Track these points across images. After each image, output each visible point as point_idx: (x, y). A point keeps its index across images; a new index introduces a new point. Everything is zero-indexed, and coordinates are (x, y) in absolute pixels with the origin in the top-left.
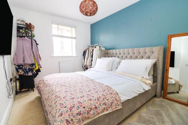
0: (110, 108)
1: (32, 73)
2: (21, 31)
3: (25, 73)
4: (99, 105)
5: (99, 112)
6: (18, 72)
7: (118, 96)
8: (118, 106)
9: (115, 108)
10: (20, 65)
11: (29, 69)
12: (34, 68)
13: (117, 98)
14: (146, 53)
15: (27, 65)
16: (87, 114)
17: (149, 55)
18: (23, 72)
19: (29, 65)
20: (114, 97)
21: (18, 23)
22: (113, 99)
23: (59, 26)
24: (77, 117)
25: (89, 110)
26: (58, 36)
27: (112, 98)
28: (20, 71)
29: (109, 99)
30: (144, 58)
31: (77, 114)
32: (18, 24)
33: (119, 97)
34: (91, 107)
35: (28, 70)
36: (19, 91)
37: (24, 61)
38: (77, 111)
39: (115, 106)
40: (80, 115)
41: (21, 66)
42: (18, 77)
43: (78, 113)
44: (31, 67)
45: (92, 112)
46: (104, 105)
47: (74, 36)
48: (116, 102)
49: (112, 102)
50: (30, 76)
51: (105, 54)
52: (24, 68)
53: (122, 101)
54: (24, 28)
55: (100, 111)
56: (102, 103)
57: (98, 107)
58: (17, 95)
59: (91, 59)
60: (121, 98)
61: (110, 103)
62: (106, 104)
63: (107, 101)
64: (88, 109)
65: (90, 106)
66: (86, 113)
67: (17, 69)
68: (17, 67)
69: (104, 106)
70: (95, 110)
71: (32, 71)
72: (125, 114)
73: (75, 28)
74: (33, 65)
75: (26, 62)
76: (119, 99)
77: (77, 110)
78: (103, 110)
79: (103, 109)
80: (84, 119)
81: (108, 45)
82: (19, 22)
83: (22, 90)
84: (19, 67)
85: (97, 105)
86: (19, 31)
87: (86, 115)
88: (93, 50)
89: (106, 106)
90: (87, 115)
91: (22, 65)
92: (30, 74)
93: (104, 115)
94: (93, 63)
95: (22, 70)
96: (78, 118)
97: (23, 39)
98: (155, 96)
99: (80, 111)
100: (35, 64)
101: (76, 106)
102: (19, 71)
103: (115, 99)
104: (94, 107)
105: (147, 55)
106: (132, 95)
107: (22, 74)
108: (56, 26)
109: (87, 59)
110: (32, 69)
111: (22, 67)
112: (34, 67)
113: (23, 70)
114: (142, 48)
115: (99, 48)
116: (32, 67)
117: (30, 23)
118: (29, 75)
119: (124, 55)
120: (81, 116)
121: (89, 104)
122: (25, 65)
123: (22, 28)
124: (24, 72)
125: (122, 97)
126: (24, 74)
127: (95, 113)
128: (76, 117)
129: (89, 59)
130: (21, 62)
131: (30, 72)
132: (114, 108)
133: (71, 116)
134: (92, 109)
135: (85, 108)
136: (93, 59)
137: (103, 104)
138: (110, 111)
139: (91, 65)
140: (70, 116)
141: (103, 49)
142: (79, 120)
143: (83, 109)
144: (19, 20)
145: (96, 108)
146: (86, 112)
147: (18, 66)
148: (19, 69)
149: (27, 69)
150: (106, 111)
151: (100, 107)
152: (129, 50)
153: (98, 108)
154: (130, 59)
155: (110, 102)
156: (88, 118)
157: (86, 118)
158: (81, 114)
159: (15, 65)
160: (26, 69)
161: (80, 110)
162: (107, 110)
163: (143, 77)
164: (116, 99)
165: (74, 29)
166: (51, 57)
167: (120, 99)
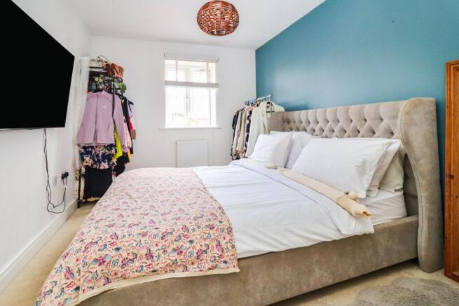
0: (196, 265)
1: (109, 164)
2: (96, 79)
3: (95, 162)
4: (161, 252)
5: (156, 268)
6: (82, 160)
7: (228, 237)
8: (222, 265)
9: (209, 269)
10: (89, 147)
11: (103, 154)
12: (113, 155)
13: (223, 242)
14: (382, 120)
15: (100, 148)
16: (122, 266)
17: (389, 126)
18: (91, 161)
19: (105, 147)
20: (213, 237)
21: (93, 66)
22: (207, 242)
23: (179, 62)
24: (92, 268)
25: (131, 257)
26: (176, 84)
27: (205, 239)
28: (87, 158)
29: (196, 241)
30: (377, 134)
31: (96, 260)
32: (91, 67)
33: (231, 239)
34: (135, 251)
35: (100, 158)
36: (84, 200)
37: (95, 138)
38: (98, 255)
39: (211, 263)
40: (100, 264)
41: (90, 149)
42: (83, 170)
43: (98, 258)
44: (107, 151)
45: (137, 264)
46: (175, 254)
47: (213, 81)
48: (216, 251)
49: (204, 248)
50: (104, 170)
51: (284, 122)
52: (95, 152)
53: (238, 252)
54: (101, 73)
55: (160, 265)
56: (172, 246)
57: (157, 254)
58: (78, 209)
59: (246, 134)
60: (237, 244)
61: (195, 252)
62: (181, 252)
63: (188, 245)
64: (128, 254)
65: (133, 248)
66: (120, 263)
67: (82, 155)
68: (83, 150)
69: (174, 256)
70: (147, 261)
71: (110, 160)
72: (258, 296)
73: (217, 61)
74: (111, 146)
75: (99, 142)
76: (229, 245)
77: (98, 253)
78: (168, 265)
79: (169, 261)
80: (110, 277)
81: (293, 98)
82: (94, 64)
83: (89, 200)
84: (86, 150)
85: (153, 249)
86: (93, 80)
87: (117, 268)
88: (251, 112)
89: (182, 257)
90: (121, 270)
91: (92, 147)
92: (104, 165)
93: (174, 281)
94: (248, 144)
95: (90, 158)
96: (94, 270)
97: (97, 95)
98: (414, 262)
99: (103, 256)
100: (115, 146)
101: (100, 243)
102: (85, 158)
103: (214, 244)
104: (144, 252)
105: (383, 125)
106: (285, 242)
107: (90, 165)
108: (173, 62)
109: (239, 135)
110: (110, 154)
111: (92, 151)
112: (113, 151)
113: (92, 158)
114: (369, 105)
115: (268, 107)
116: (109, 151)
117: (113, 64)
118: (102, 168)
119: (326, 125)
120: (103, 267)
121: (134, 245)
122: (97, 147)
123: (98, 74)
124: (94, 160)
125: (242, 242)
126: (92, 165)
127: (145, 268)
128: (92, 266)
129: (241, 135)
130: (89, 140)
131: (105, 162)
132: (207, 266)
133: (81, 261)
134: (138, 256)
135: (121, 251)
136: (250, 135)
137: (174, 250)
138: (193, 272)
139: (245, 151)
140: (79, 262)
141: (279, 109)
142: (96, 276)
143: (114, 253)
144: (93, 60)
145: (150, 255)
146: (121, 260)
147: (84, 148)
148: (85, 154)
149: (101, 154)
150: (181, 269)
151: (163, 255)
152: (336, 110)
153: (155, 259)
154: (341, 137)
155: (198, 247)
156: (124, 277)
157: (116, 274)
158: (104, 262)
159: (79, 145)
160: (97, 156)
161: (107, 252)
162: (186, 269)
163: (347, 194)
164: (219, 244)
165: (212, 66)
166: (160, 130)
167: (233, 247)
